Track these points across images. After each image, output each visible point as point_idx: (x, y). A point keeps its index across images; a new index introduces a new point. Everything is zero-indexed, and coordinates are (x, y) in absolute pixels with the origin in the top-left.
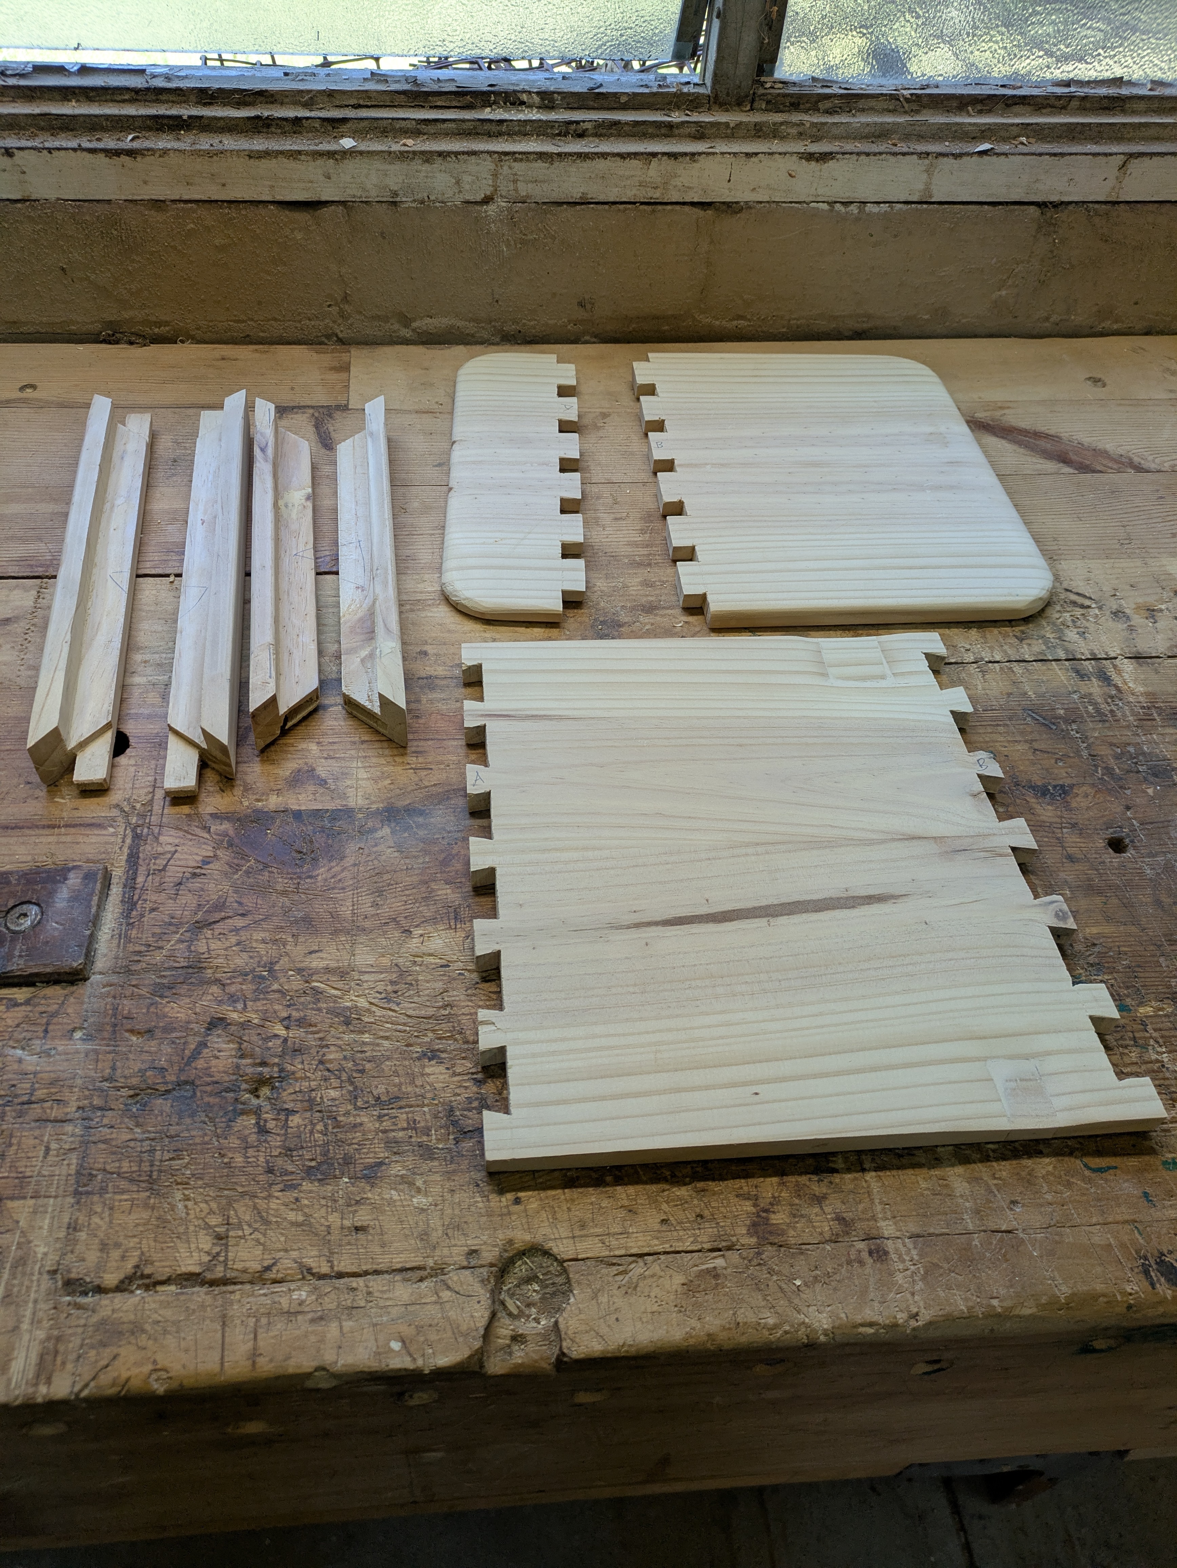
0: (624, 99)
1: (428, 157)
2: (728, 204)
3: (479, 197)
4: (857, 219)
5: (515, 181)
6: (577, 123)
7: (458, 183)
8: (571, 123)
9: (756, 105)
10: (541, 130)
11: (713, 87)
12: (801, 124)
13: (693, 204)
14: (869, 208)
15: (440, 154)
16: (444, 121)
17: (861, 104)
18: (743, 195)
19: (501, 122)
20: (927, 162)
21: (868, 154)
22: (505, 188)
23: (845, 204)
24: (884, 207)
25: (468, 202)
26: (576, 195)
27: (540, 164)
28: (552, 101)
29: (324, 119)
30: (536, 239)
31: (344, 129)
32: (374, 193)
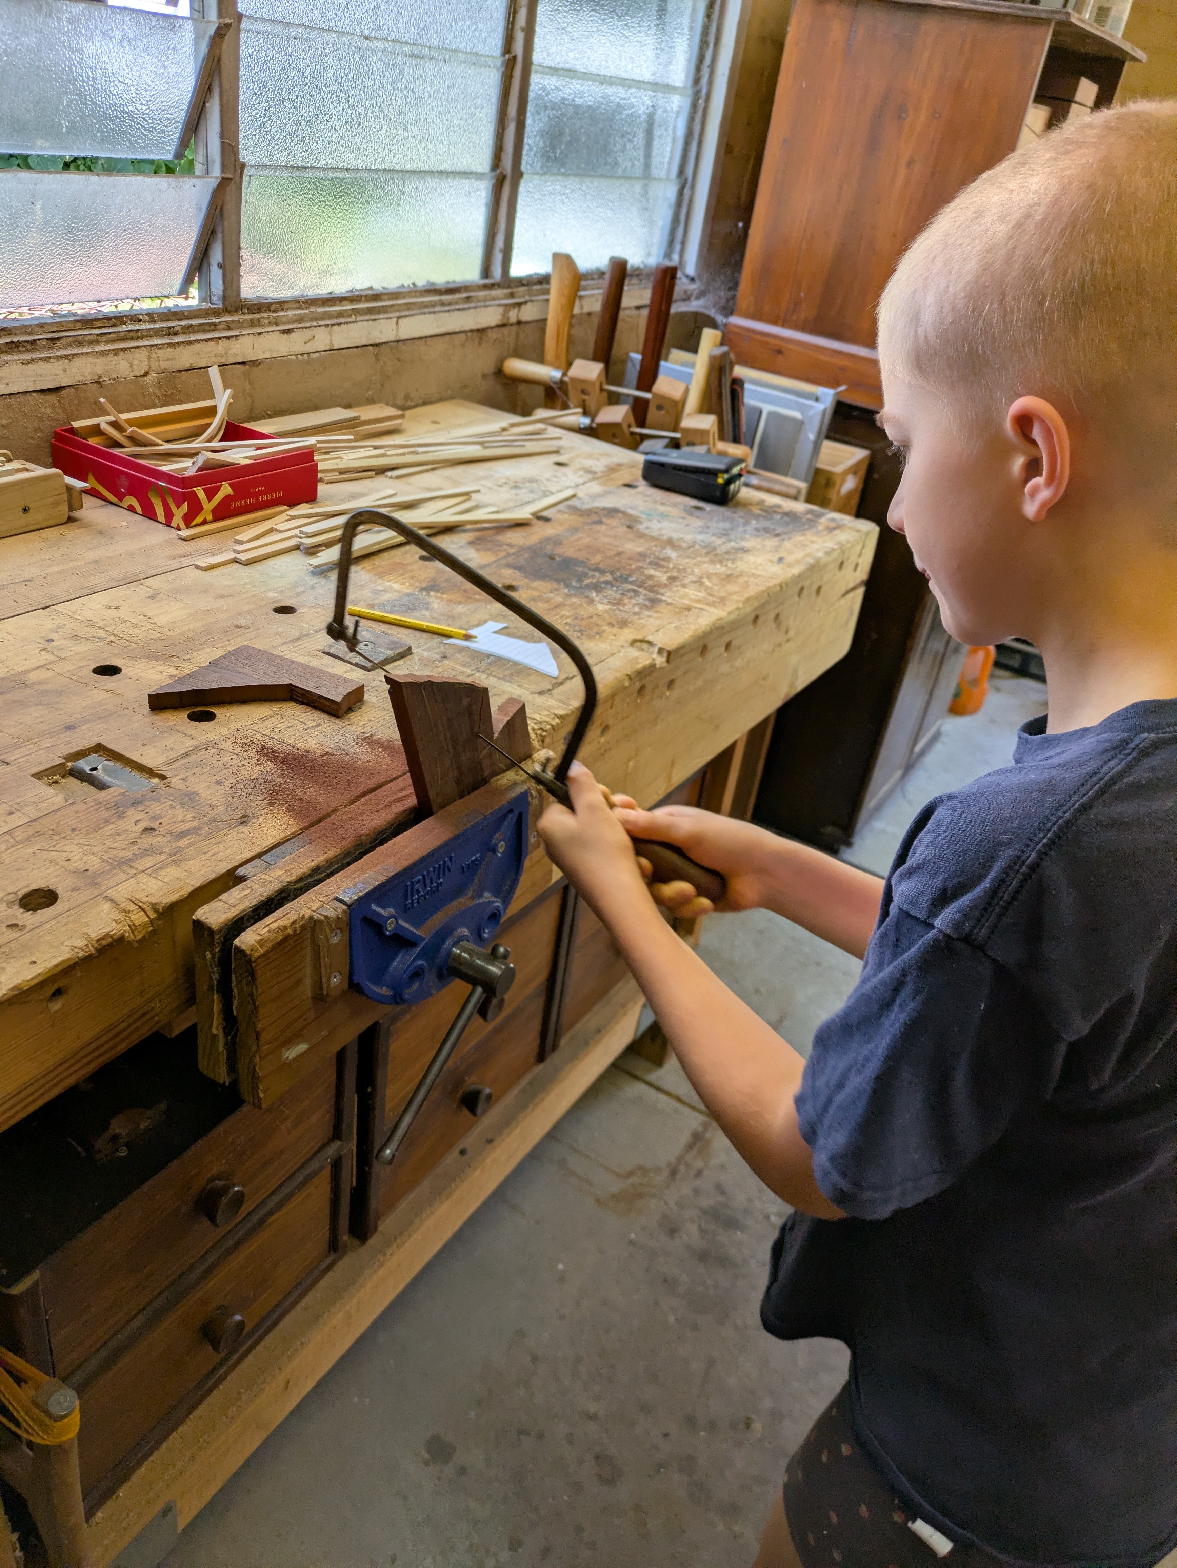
1: (116, 352)
2: (253, 362)
3: (142, 373)
4: (308, 362)
5: (159, 361)
6: (173, 327)
7: (131, 365)
8: (170, 328)
9: (244, 311)
10: (157, 333)
11: (224, 304)
12: (269, 318)
13: (239, 363)
14: (312, 356)
15: (122, 349)
16: (110, 333)
17: (286, 306)
18: (261, 356)
19: (138, 331)
20: (328, 329)
21: (306, 328)
22: (154, 365)
23: (302, 354)
24: (317, 354)
26: (187, 366)
27: (170, 350)
28: (153, 318)
29: (47, 339)
30: (172, 393)
31: (59, 344)
32: (89, 378)
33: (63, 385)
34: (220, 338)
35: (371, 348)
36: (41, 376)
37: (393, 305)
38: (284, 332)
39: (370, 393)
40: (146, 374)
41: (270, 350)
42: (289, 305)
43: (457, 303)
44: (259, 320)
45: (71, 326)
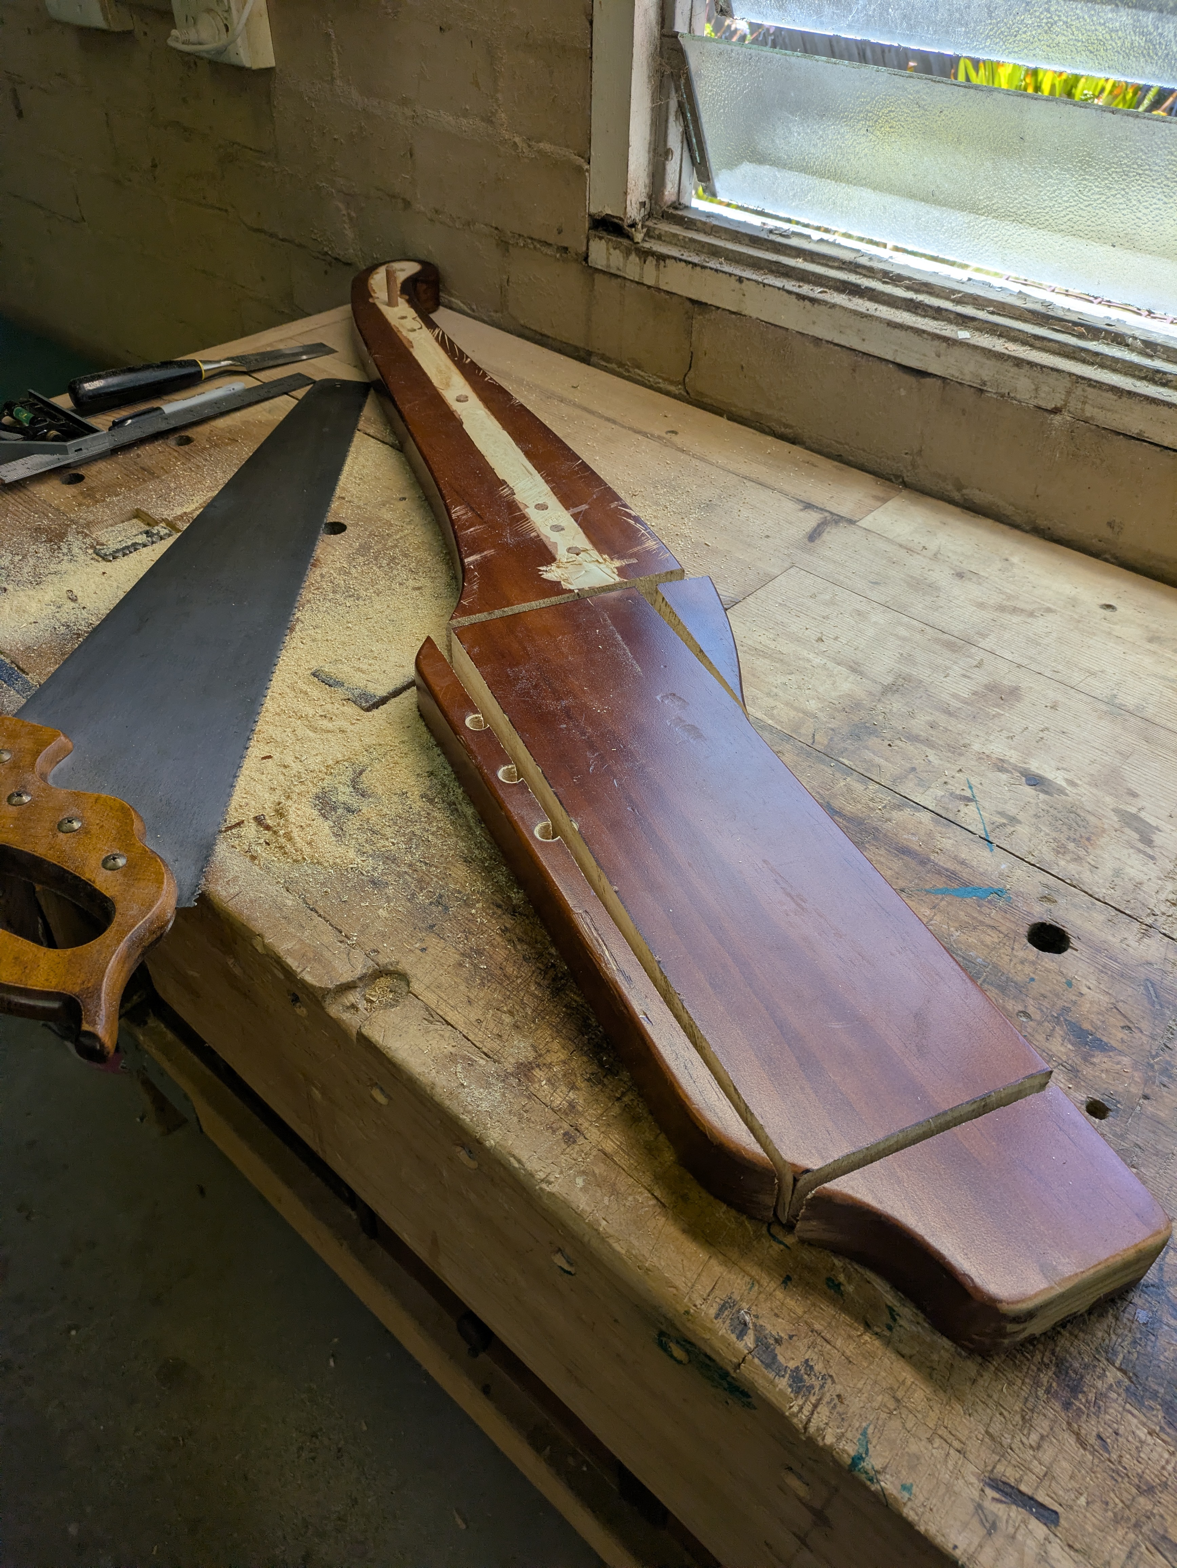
3: (1050, 406)
5: (1084, 403)
7: (1036, 390)
10: (1130, 369)
22: (1074, 405)
25: (1039, 408)
29: (960, 314)
32: (969, 378)
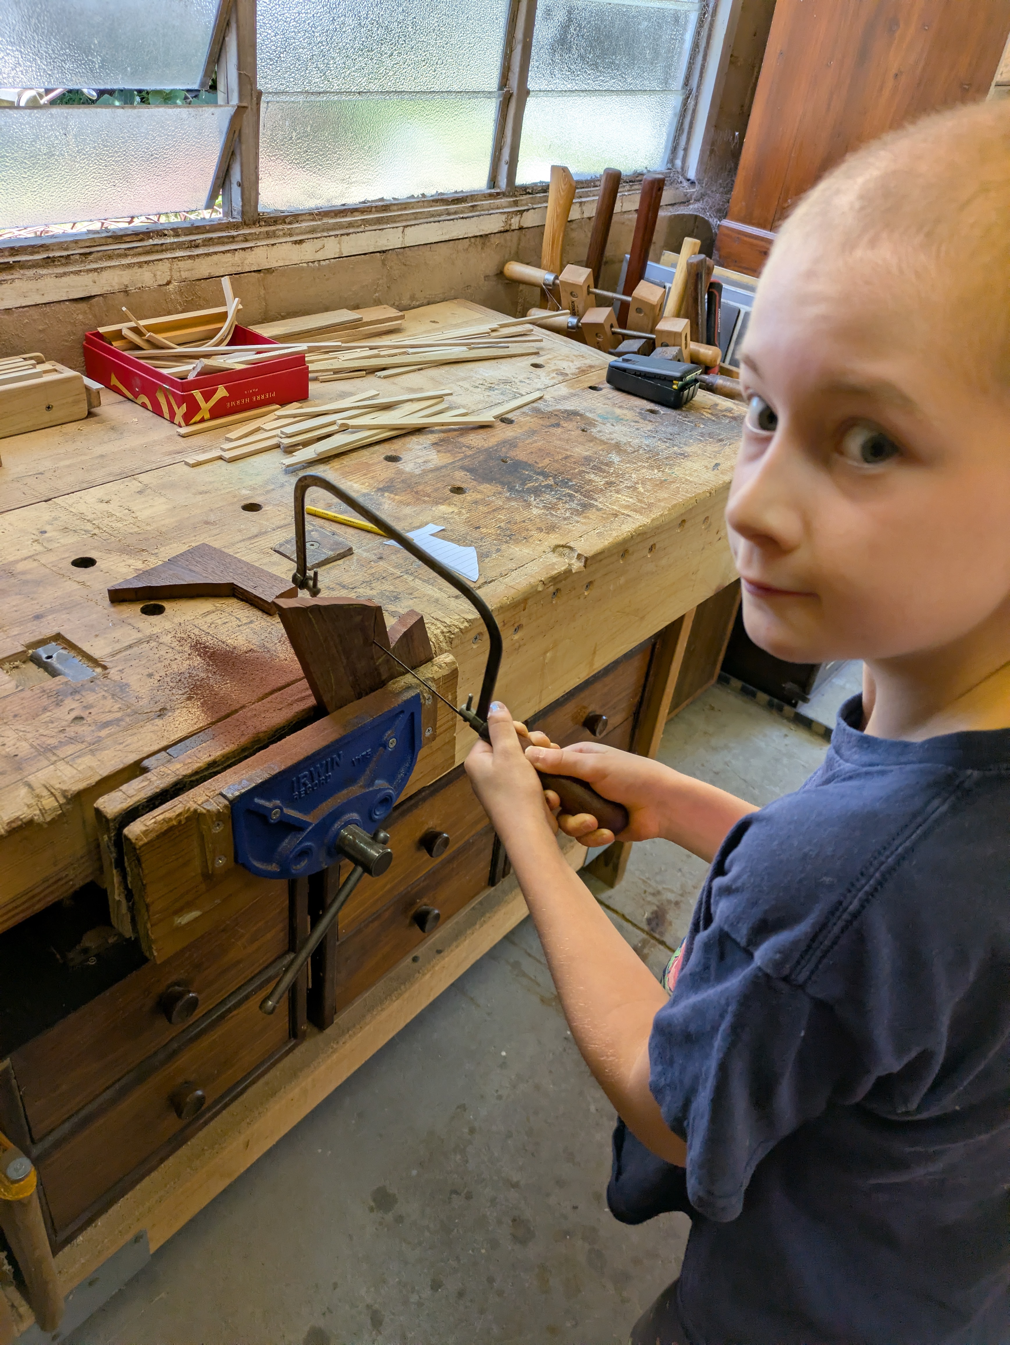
0: (208, 228)
1: (140, 265)
2: (267, 270)
4: (319, 269)
5: (180, 271)
6: (195, 240)
7: (155, 276)
8: (191, 241)
9: (261, 224)
10: (180, 246)
11: (242, 218)
12: (283, 230)
13: (254, 271)
14: (322, 263)
15: (146, 262)
16: (137, 247)
17: (300, 218)
18: (274, 265)
19: (162, 244)
20: (338, 239)
21: (316, 238)
22: (176, 275)
24: (327, 261)
25: (160, 285)
27: (190, 261)
28: (178, 232)
29: (81, 254)
30: (192, 299)
31: (91, 258)
32: (116, 288)
33: (93, 294)
34: (236, 250)
35: (378, 254)
36: (73, 287)
37: (401, 215)
38: (296, 242)
39: (377, 294)
40: (168, 283)
41: (283, 259)
42: (304, 217)
43: (462, 212)
44: (274, 231)
45: (103, 241)
